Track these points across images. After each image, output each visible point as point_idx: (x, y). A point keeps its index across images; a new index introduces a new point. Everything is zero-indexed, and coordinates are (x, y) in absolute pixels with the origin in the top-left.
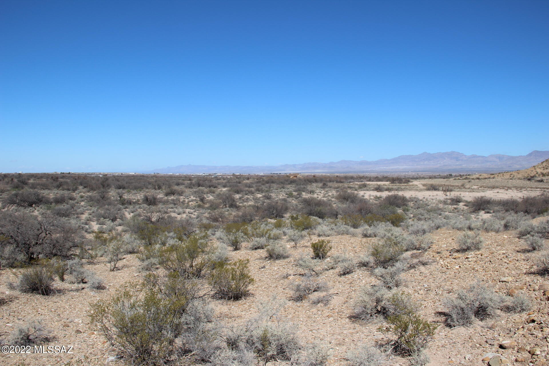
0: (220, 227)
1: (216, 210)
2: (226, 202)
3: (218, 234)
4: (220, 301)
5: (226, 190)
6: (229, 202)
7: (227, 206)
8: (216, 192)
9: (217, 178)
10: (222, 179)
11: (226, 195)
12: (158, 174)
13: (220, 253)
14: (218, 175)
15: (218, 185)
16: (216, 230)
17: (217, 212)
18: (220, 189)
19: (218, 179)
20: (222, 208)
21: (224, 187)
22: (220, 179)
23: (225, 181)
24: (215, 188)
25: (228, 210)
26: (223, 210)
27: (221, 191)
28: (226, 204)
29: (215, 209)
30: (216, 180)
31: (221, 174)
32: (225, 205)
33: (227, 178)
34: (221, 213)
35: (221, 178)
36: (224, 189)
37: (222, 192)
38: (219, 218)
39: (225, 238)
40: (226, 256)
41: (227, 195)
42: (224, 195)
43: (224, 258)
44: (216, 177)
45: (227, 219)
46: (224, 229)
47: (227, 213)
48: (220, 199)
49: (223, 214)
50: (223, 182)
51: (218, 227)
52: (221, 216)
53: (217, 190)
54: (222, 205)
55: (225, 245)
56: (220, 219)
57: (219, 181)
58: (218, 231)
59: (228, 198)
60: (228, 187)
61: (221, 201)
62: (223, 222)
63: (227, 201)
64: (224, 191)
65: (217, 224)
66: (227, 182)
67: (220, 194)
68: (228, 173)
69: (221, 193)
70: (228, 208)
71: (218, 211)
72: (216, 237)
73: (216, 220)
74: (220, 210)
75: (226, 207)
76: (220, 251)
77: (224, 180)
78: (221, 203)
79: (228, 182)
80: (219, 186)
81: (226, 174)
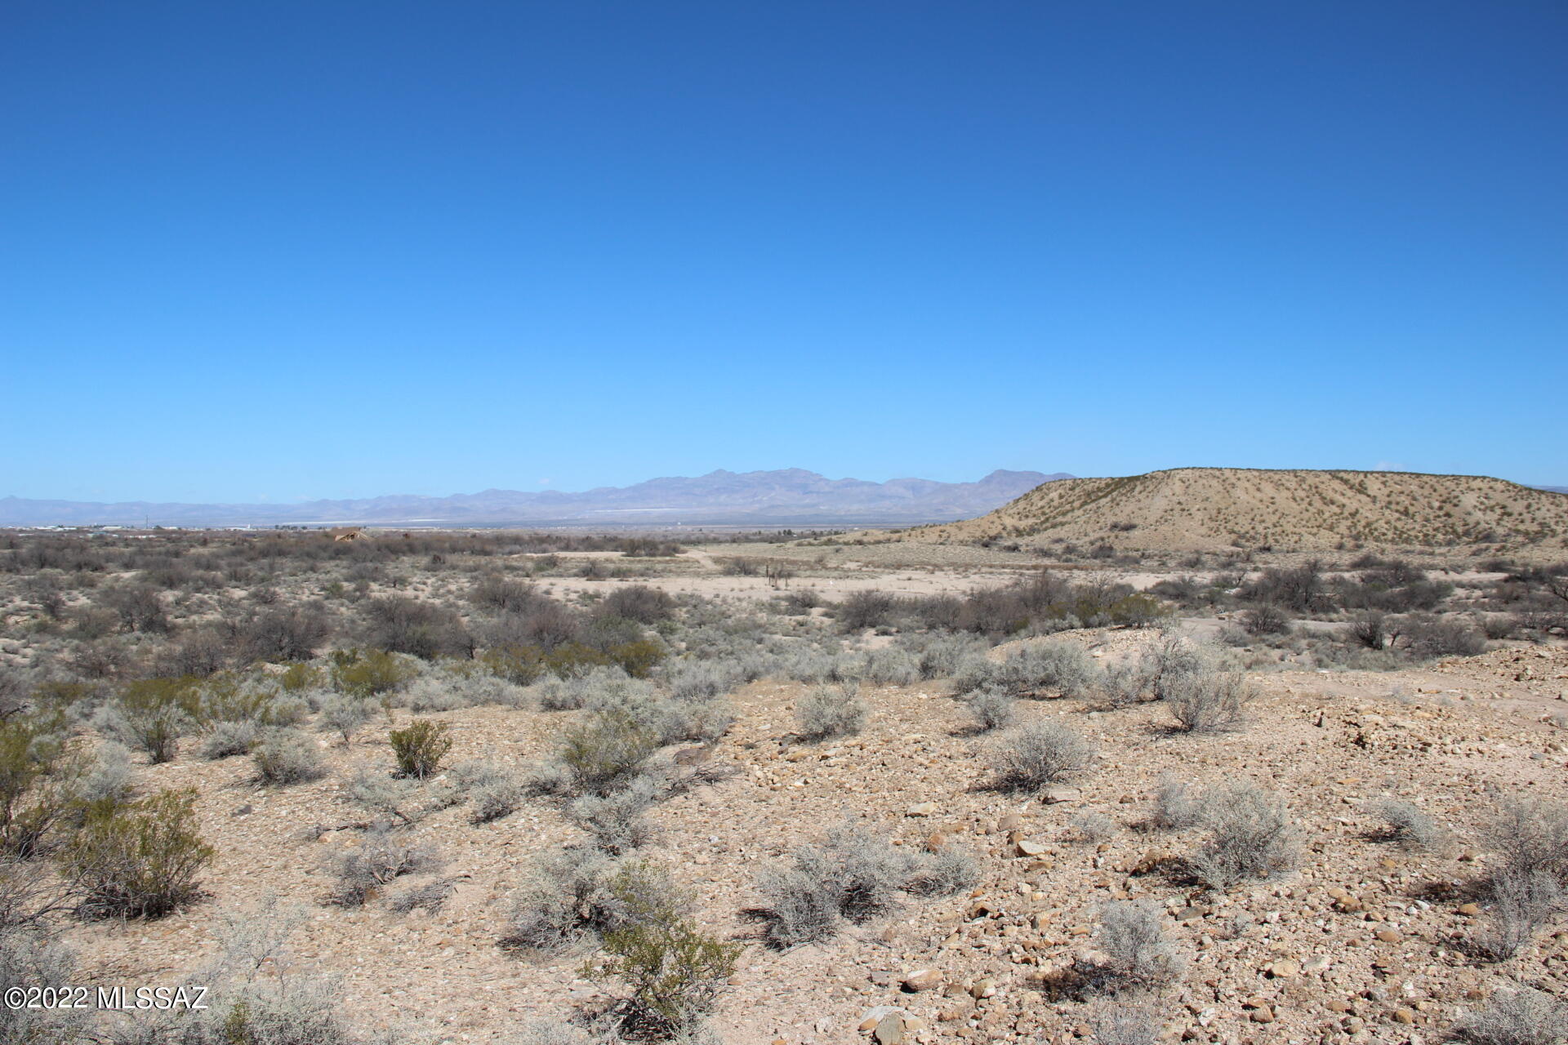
0: (109, 693)
1: (98, 641)
2: (131, 615)
3: (104, 713)
4: (100, 926)
5: (135, 578)
6: (141, 614)
7: (136, 626)
8: (100, 585)
9: (103, 540)
10: (122, 544)
11: (131, 593)
13: (105, 774)
14: (107, 532)
15: (107, 561)
16: (96, 701)
17: (101, 645)
18: (114, 575)
19: (107, 544)
20: (120, 633)
21: (128, 566)
22: (114, 544)
23: (130, 549)
24: (95, 569)
25: (139, 639)
26: (123, 639)
27: (117, 579)
28: (133, 621)
29: (95, 637)
30: (100, 546)
31: (119, 528)
32: (130, 623)
33: (138, 539)
34: (114, 648)
35: (119, 538)
36: (127, 575)
37: (121, 584)
38: (108, 665)
39: (124, 726)
40: (123, 781)
41: (136, 592)
42: (126, 592)
43: (119, 787)
44: (101, 537)
45: (134, 666)
46: (123, 698)
47: (134, 648)
48: (112, 605)
49: (122, 651)
50: (122, 554)
51: (100, 695)
52: (115, 658)
53: (103, 577)
54: (120, 624)
55: (123, 748)
56: (112, 668)
57: (111, 549)
58: (102, 705)
59: (137, 603)
60: (138, 568)
61: (115, 610)
62: (120, 675)
63: (134, 612)
64: (127, 579)
65: (103, 682)
66: (135, 554)
67: (112, 588)
68: (142, 523)
69: (117, 586)
70: (138, 633)
71: (105, 643)
72: (95, 723)
73: (98, 670)
74: (110, 641)
75: (132, 630)
76: (104, 766)
77: (127, 545)
78: (116, 616)
79: (141, 552)
80: (110, 564)
81: (133, 527)
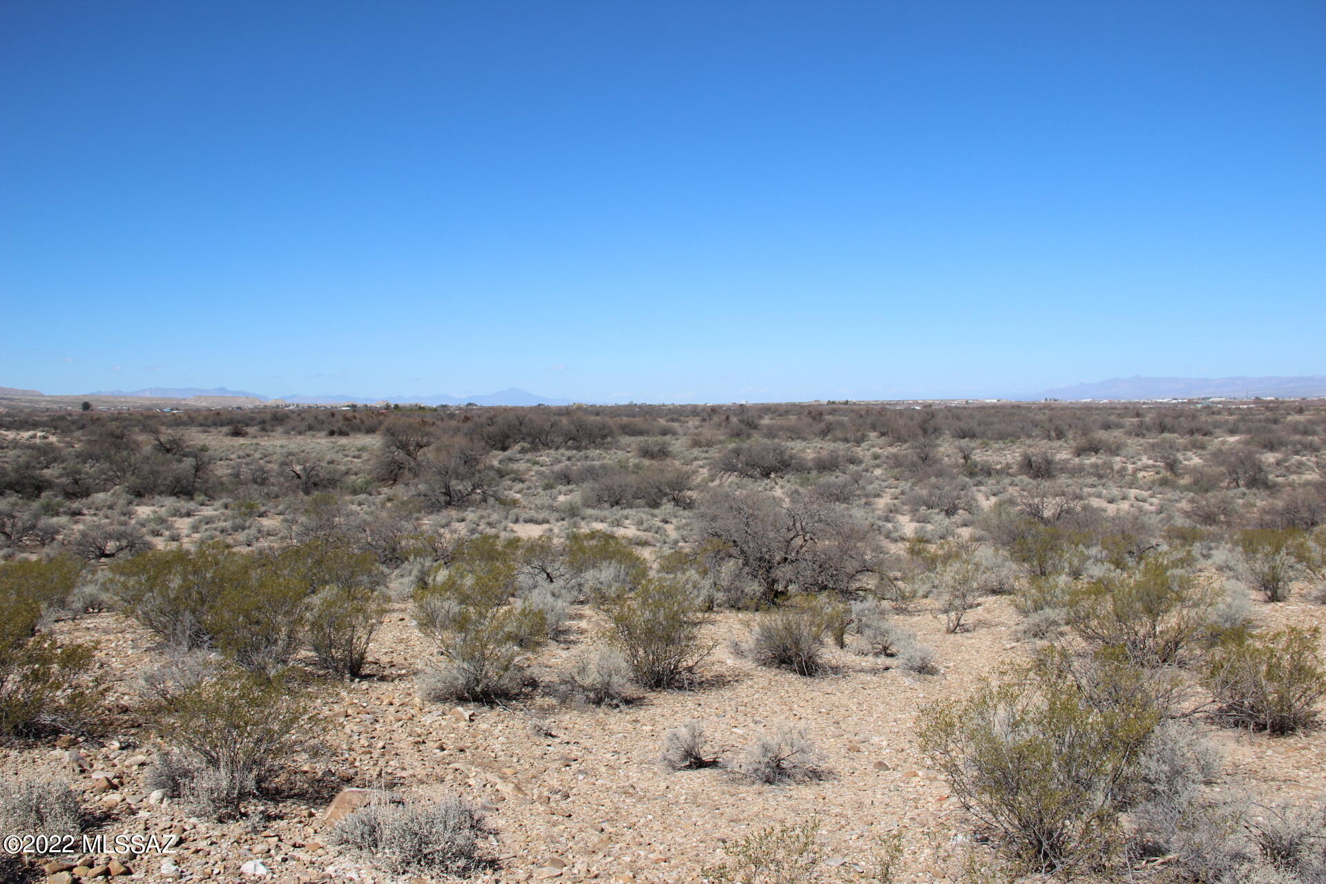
0: (1222, 538)
1: (1210, 494)
2: (1237, 473)
3: (1221, 554)
4: (1229, 733)
5: (1239, 442)
6: (1245, 473)
7: (1241, 482)
8: (1209, 447)
9: (1210, 410)
10: (1226, 413)
11: (1237, 454)
12: (1055, 400)
13: (1229, 606)
14: (1213, 403)
15: (1215, 428)
16: (1213, 545)
17: (1213, 498)
18: (1221, 439)
19: (1213, 413)
20: (1228, 488)
21: (1232, 432)
22: (1219, 413)
23: (1234, 417)
24: (1205, 434)
25: (1244, 494)
26: (1231, 493)
27: (1224, 443)
28: (1238, 478)
29: (1207, 491)
30: (1208, 415)
31: (1223, 399)
32: (1236, 480)
33: (1239, 408)
34: (1223, 501)
35: (1224, 408)
36: (1232, 439)
37: (1227, 447)
38: (1219, 515)
39: (1242, 567)
40: (1245, 614)
41: (1241, 454)
42: (1232, 454)
43: (1241, 618)
44: (1208, 407)
45: (1241, 517)
46: (1236, 544)
47: (1241, 501)
48: (1221, 465)
49: (1230, 504)
50: (1227, 422)
51: (1217, 538)
52: (1224, 509)
53: (1212, 441)
54: (1228, 480)
55: (1242, 586)
56: (1222, 518)
57: (1217, 417)
58: (1217, 548)
59: (1242, 463)
60: (1242, 433)
61: (1223, 469)
62: (1229, 524)
63: (1239, 471)
64: (1233, 443)
65: (1213, 529)
66: (1238, 421)
67: (1220, 450)
68: (1243, 395)
69: (1225, 448)
70: (1243, 489)
71: (1215, 496)
72: (1214, 563)
73: (1209, 519)
74: (1220, 495)
75: (1238, 486)
76: (1229, 600)
77: (1231, 414)
78: (1224, 474)
79: (1243, 420)
80: (1217, 430)
81: (1235, 398)
